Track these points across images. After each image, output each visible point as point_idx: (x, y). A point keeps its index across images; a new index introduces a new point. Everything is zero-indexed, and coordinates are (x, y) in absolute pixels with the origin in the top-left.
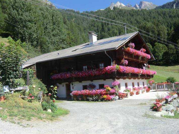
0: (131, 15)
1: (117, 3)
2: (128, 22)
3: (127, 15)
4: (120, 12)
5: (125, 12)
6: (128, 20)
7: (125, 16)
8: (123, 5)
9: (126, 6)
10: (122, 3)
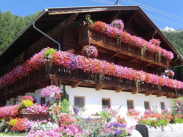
0: (180, 38)
1: (165, 28)
2: (178, 45)
3: (177, 38)
4: (167, 35)
5: (173, 35)
6: (177, 43)
7: (174, 39)
8: (172, 30)
9: (176, 30)
10: (170, 28)
